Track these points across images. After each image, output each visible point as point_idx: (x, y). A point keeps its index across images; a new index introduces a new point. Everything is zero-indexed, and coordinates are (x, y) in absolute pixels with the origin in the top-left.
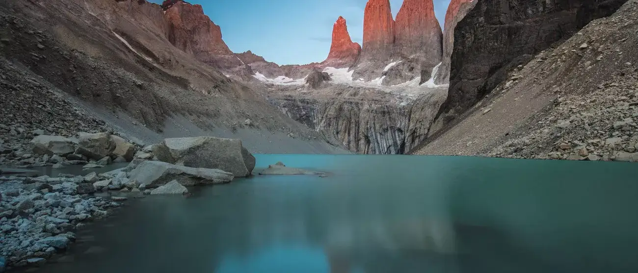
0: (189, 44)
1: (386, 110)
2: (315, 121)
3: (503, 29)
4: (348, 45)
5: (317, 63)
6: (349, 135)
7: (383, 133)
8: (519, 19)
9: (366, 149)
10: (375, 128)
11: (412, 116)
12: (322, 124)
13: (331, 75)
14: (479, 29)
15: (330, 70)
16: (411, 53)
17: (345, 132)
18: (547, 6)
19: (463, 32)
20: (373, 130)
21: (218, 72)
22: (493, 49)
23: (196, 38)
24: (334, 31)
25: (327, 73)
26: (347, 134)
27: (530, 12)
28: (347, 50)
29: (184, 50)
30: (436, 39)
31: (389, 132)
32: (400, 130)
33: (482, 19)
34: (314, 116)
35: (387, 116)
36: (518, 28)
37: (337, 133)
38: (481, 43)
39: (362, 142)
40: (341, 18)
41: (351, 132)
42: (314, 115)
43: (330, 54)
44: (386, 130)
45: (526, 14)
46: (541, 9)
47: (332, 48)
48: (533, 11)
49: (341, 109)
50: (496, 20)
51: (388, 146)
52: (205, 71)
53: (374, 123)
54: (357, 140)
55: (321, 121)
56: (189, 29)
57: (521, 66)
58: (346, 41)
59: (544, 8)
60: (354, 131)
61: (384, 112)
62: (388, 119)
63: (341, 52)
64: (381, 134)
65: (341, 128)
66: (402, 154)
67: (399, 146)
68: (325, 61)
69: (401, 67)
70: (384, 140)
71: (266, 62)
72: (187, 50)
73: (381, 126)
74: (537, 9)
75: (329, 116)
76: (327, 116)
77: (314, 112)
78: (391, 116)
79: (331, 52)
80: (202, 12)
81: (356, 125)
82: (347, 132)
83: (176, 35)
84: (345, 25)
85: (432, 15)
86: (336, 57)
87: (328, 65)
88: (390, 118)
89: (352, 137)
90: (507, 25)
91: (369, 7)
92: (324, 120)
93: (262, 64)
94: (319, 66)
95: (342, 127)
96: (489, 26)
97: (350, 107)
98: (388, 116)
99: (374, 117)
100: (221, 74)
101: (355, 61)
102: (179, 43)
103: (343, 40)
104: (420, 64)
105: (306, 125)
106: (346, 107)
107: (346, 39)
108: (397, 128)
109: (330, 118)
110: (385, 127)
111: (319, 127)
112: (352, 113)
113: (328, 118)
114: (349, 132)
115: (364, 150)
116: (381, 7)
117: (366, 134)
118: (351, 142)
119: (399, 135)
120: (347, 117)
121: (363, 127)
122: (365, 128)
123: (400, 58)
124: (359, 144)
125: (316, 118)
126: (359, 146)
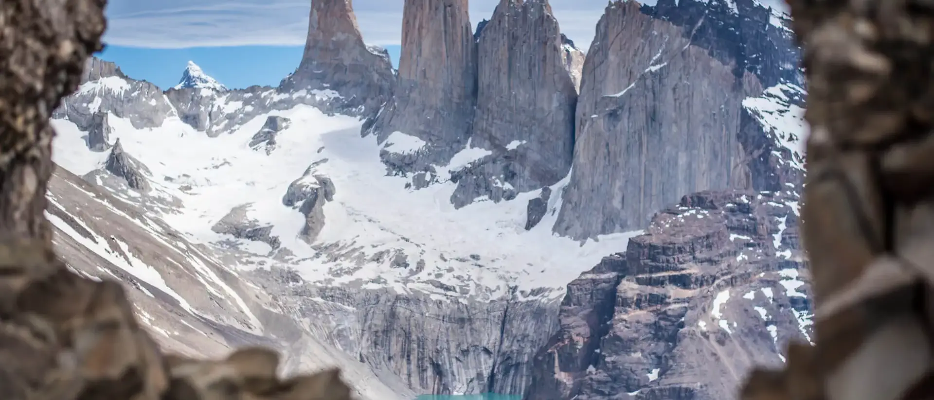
1: (465, 315)
2: (352, 338)
6: (409, 360)
7: (461, 358)
9: (436, 386)
10: (448, 350)
12: (364, 343)
16: (511, 137)
17: (402, 357)
20: (445, 354)
26: (405, 362)
30: (563, 116)
31: (471, 354)
32: (486, 351)
34: (349, 328)
35: (467, 326)
37: (390, 358)
39: (430, 373)
41: (412, 357)
44: (465, 352)
49: (393, 315)
51: (468, 381)
53: (448, 341)
54: (422, 370)
55: (362, 338)
58: (351, 42)
60: (416, 355)
61: (462, 320)
62: (468, 333)
63: (338, 69)
64: (458, 359)
66: (490, 393)
67: (486, 379)
69: (489, 168)
70: (464, 371)
73: (459, 345)
75: (374, 329)
76: (370, 328)
78: (474, 326)
81: (419, 347)
82: (405, 357)
86: (323, 77)
88: (472, 329)
89: (413, 367)
92: (367, 336)
95: (395, 348)
97: (408, 310)
98: (469, 327)
99: (447, 329)
103: (341, 37)
104: (528, 168)
106: (401, 309)
107: (353, 38)
108: (484, 347)
109: (376, 332)
110: (465, 347)
111: (360, 349)
112: (412, 322)
113: (372, 330)
114: (408, 356)
115: (432, 388)
116: (448, 9)
117: (434, 360)
118: (413, 375)
119: (485, 360)
120: (404, 331)
121: (431, 348)
122: (434, 350)
123: (487, 143)
124: (425, 377)
125: (352, 332)
126: (425, 380)
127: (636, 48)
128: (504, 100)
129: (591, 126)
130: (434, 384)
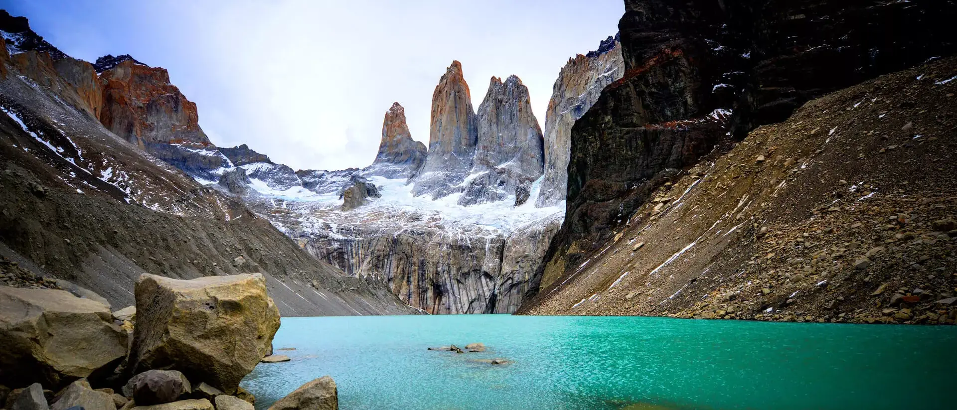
0: (137, 128)
1: (467, 244)
2: (353, 261)
3: (636, 133)
4: (407, 144)
5: (357, 169)
6: (409, 281)
7: (463, 280)
8: (656, 122)
9: (436, 306)
10: (449, 272)
11: (505, 253)
12: (365, 266)
13: (381, 188)
14: (607, 131)
15: (378, 181)
16: (501, 161)
17: (403, 278)
18: (689, 108)
19: (584, 134)
20: (446, 276)
21: (186, 176)
22: (627, 159)
23: (151, 120)
24: (386, 124)
25: (374, 186)
26: (405, 282)
27: (669, 113)
28: (406, 152)
29: (128, 138)
30: (535, 143)
31: (472, 277)
32: (487, 275)
33: (608, 118)
34: (352, 252)
35: (468, 254)
36: (656, 133)
37: (389, 280)
38: (609, 150)
39: (430, 293)
40: (397, 104)
41: (412, 279)
42: (351, 249)
43: (378, 156)
44: (466, 275)
45: (664, 115)
46: (682, 110)
47: (381, 147)
48: (672, 113)
49: (396, 242)
50: (627, 120)
51: (470, 301)
52: (164, 173)
53: (448, 264)
54: (422, 291)
55: (363, 262)
56: (141, 105)
57: (669, 183)
58: (405, 139)
59: (686, 109)
60: (417, 277)
61: (463, 248)
62: (469, 258)
63: (397, 154)
64: (459, 281)
65: (397, 272)
66: (492, 313)
67: (488, 300)
68: (370, 167)
69: (486, 181)
70: (464, 292)
71: (272, 163)
72: (133, 139)
73: (459, 269)
74: (678, 111)
75: (376, 253)
76: (372, 253)
77: (351, 246)
78: (474, 253)
79: (381, 153)
80: (167, 80)
81: (419, 269)
82: (406, 278)
83: (114, 114)
84: (403, 115)
85: (528, 110)
86: (388, 161)
87: (376, 173)
88: (472, 256)
89: (413, 288)
90: (643, 128)
91: (440, 92)
92: (369, 259)
93: (265, 167)
94: (361, 174)
96: (619, 129)
97: (411, 239)
98: (470, 254)
99: (448, 253)
100: (192, 180)
101: (418, 167)
102: (118, 126)
103: (399, 137)
104: (513, 178)
105: (337, 266)
107: (405, 136)
108: (484, 272)
109: (379, 256)
110: (466, 270)
111: (360, 271)
112: (414, 248)
113: (375, 255)
114: (409, 277)
115: (432, 307)
116: (457, 94)
117: (434, 281)
118: (413, 296)
119: (487, 283)
120: (406, 255)
121: (431, 270)
122: (434, 272)
123: (485, 167)
124: (425, 297)
125: (354, 255)
126: (425, 301)
127: (587, 78)
128: (495, 140)
129: (562, 120)
130: (435, 304)
